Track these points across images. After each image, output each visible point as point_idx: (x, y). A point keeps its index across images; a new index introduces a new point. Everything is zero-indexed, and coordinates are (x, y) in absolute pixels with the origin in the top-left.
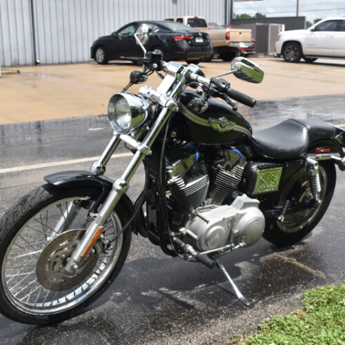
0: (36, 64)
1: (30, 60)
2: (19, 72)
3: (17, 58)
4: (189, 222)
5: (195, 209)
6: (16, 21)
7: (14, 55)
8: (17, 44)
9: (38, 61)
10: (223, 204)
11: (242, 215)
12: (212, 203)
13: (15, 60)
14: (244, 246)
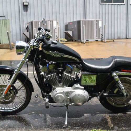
0: (127, 38)
1: (125, 37)
2: (114, 41)
3: (120, 36)
4: (52, 91)
5: (54, 86)
6: (120, 22)
7: (119, 35)
8: (120, 31)
9: (128, 37)
10: (69, 86)
11: (73, 92)
12: (62, 85)
13: (119, 37)
14: (74, 105)
